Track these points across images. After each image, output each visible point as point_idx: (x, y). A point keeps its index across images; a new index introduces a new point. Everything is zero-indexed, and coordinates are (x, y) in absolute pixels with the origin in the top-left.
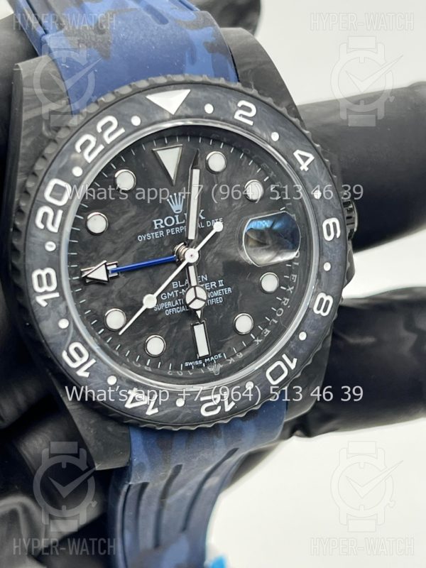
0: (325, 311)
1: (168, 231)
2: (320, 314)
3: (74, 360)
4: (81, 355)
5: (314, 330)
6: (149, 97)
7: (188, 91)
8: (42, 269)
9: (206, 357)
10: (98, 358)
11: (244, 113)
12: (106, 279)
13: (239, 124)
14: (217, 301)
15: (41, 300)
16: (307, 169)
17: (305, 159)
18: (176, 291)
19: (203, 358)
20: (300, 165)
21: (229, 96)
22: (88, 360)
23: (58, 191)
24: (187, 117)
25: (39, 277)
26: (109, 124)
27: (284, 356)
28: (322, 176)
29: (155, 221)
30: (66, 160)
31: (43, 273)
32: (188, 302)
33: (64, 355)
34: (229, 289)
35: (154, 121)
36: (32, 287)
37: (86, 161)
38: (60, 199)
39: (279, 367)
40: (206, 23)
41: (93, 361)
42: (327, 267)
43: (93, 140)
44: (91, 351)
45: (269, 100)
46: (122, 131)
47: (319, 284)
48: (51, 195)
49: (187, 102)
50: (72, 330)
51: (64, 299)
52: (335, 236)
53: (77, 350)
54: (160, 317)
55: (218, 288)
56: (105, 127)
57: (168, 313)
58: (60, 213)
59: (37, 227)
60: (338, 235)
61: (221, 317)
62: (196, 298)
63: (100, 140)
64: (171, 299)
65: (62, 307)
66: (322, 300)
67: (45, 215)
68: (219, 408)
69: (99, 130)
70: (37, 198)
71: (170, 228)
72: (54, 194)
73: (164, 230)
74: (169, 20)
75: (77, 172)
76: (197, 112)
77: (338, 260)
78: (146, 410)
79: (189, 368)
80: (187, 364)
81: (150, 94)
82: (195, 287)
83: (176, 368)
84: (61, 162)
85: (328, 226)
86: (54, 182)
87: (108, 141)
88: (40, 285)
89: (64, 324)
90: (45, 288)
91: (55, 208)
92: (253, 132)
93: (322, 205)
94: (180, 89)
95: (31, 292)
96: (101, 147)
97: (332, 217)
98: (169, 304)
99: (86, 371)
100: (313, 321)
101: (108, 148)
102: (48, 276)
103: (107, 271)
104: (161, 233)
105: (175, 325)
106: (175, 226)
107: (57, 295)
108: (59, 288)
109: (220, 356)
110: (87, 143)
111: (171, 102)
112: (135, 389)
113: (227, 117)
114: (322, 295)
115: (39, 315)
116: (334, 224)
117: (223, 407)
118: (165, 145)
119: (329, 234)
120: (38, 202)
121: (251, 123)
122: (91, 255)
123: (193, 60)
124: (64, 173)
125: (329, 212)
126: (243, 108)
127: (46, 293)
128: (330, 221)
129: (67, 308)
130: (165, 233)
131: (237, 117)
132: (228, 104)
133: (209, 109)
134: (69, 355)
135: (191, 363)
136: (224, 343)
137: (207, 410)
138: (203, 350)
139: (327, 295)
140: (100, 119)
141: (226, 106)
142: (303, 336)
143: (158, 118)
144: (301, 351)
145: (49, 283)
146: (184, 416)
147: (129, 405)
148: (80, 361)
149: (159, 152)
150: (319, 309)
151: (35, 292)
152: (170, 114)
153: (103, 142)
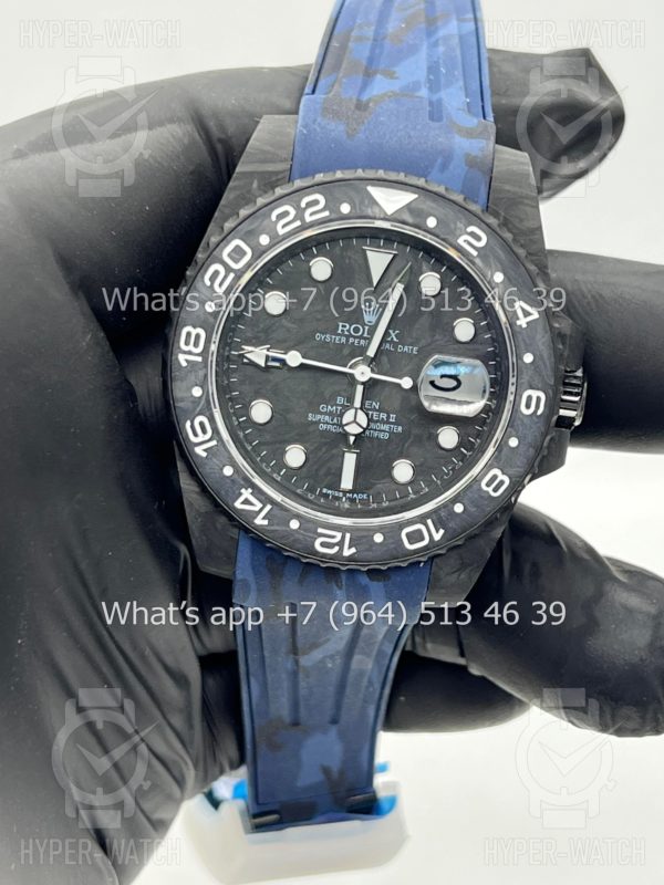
0: (495, 490)
1: (351, 340)
2: (488, 492)
3: (196, 435)
4: (204, 431)
5: (475, 506)
6: (370, 189)
7: (416, 196)
8: (194, 327)
9: (350, 492)
10: (220, 440)
11: (471, 241)
12: (263, 365)
13: (459, 249)
14: (381, 435)
15: (182, 358)
16: (524, 326)
17: (527, 314)
18: (339, 408)
19: (345, 492)
20: (518, 319)
21: (460, 215)
22: (210, 440)
23: (238, 253)
24: (404, 223)
25: (189, 334)
26: (316, 202)
27: (429, 522)
28: (542, 340)
29: (341, 324)
30: (256, 224)
31: (194, 332)
32: (344, 422)
33: (188, 424)
34: (400, 429)
35: (364, 214)
36: (179, 342)
37: (277, 232)
38: (236, 261)
39: (419, 531)
40: (482, 134)
41: (214, 443)
42: (513, 442)
43: (293, 212)
44: (215, 430)
45: (508, 236)
46: (327, 213)
47: (496, 458)
48: (229, 255)
49: (409, 207)
50: (203, 402)
51: (206, 367)
52: (535, 412)
53: (202, 424)
54: (311, 429)
55: (388, 422)
56: (309, 205)
57: (323, 427)
58: (232, 275)
59: (203, 281)
60: (539, 412)
61: (381, 455)
62: (355, 421)
63: (300, 215)
64: (330, 414)
65: (201, 373)
66: (495, 477)
67: (216, 273)
68: (337, 548)
69: (303, 205)
70: (215, 253)
71: (355, 337)
72: (233, 254)
73: (348, 337)
74: (445, 120)
75: (264, 240)
76: (417, 221)
77: (530, 439)
78: (255, 518)
79: (326, 496)
80: (325, 491)
81: (373, 185)
82: (356, 409)
83: (311, 490)
84: (251, 224)
85: (530, 398)
86: (237, 242)
87: (308, 219)
88: (187, 343)
89: (197, 392)
90: (191, 348)
91: (228, 269)
92: (474, 263)
93: (530, 372)
94: (407, 191)
95: (176, 345)
96: (298, 223)
97: (538, 389)
98: (327, 418)
99: (205, 450)
100: (476, 496)
101: (304, 227)
102: (198, 336)
103: (267, 357)
104: (344, 340)
105: (325, 444)
106: (361, 337)
107: (199, 359)
108: (205, 353)
109: (365, 496)
110: (285, 214)
111: (391, 201)
112: (250, 490)
113: (450, 238)
114: (496, 471)
115: (176, 373)
116: (538, 399)
117: (341, 549)
118: (379, 247)
119: (528, 406)
120: (213, 257)
121: (475, 253)
122: (259, 335)
123: (444, 167)
124: (250, 237)
125: (536, 382)
126: (472, 234)
127: (190, 353)
128: (535, 394)
129: (206, 376)
130: (347, 341)
131: (461, 241)
132: (455, 224)
133: (431, 222)
134: (192, 427)
135: (330, 492)
136: (375, 484)
137: (323, 545)
138: (347, 482)
139: (503, 473)
140: (308, 195)
141: (452, 226)
142: (459, 508)
143: (369, 212)
144: (451, 524)
145: (196, 345)
146: (295, 541)
147: (238, 504)
148: (201, 438)
149: (368, 252)
150: (488, 485)
151: (179, 348)
152: (385, 213)
153: (303, 219)
